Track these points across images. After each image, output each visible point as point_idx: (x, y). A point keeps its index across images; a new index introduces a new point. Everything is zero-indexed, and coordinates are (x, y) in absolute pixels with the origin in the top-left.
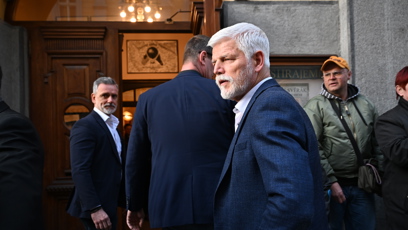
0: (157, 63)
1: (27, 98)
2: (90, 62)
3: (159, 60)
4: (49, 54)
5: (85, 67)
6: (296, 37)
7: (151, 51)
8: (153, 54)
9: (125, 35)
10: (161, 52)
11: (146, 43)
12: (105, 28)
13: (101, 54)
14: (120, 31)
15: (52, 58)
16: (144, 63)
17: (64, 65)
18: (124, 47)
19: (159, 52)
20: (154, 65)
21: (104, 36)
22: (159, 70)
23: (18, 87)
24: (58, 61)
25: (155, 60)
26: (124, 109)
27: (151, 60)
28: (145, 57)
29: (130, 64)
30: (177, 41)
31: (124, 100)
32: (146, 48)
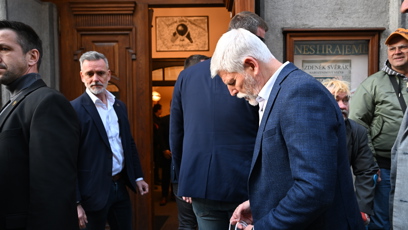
0: (187, 40)
1: (57, 76)
2: (119, 38)
3: (189, 37)
4: (78, 31)
5: (114, 44)
6: (340, 9)
7: (180, 28)
8: (183, 31)
9: (155, 10)
10: (191, 29)
11: (175, 19)
12: (135, 3)
13: (131, 30)
14: (150, 6)
15: (82, 35)
16: (173, 41)
17: (94, 42)
18: (153, 23)
19: (189, 30)
20: (184, 43)
21: (134, 11)
22: (189, 48)
23: (49, 64)
24: (87, 38)
25: (184, 37)
26: (154, 88)
27: (180, 37)
28: (175, 34)
29: (159, 42)
30: (208, 17)
31: (154, 79)
32: (176, 25)
